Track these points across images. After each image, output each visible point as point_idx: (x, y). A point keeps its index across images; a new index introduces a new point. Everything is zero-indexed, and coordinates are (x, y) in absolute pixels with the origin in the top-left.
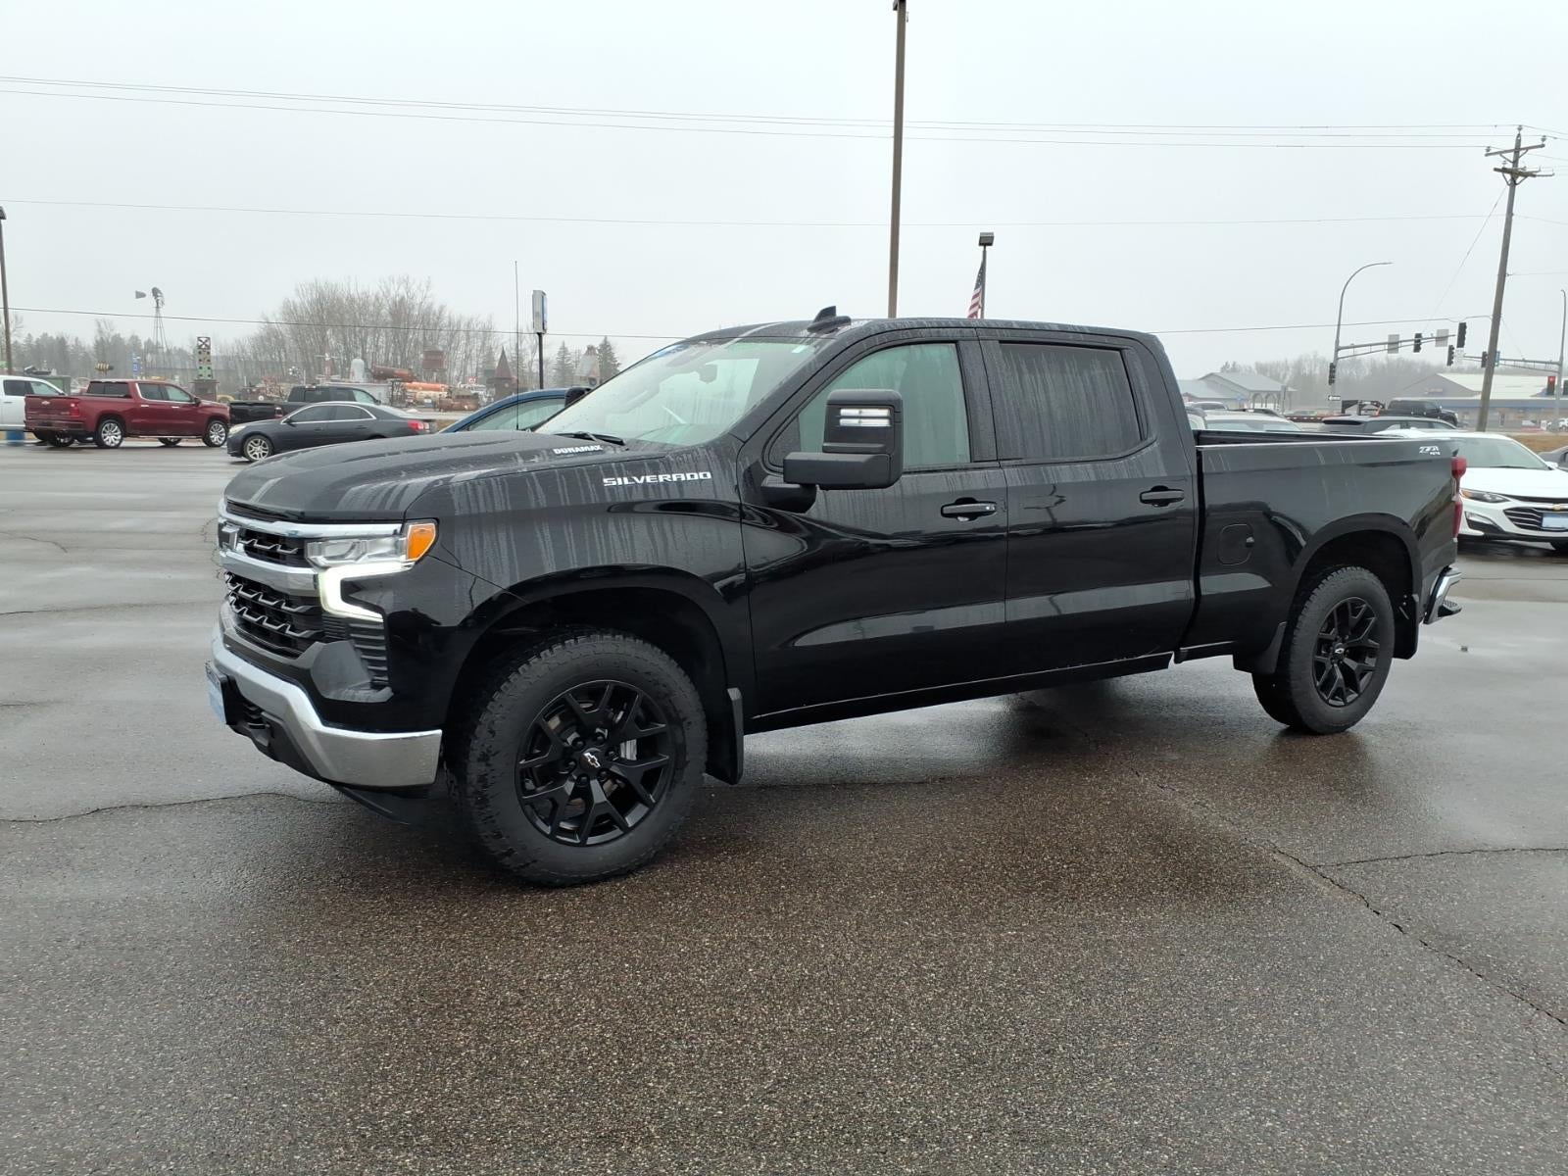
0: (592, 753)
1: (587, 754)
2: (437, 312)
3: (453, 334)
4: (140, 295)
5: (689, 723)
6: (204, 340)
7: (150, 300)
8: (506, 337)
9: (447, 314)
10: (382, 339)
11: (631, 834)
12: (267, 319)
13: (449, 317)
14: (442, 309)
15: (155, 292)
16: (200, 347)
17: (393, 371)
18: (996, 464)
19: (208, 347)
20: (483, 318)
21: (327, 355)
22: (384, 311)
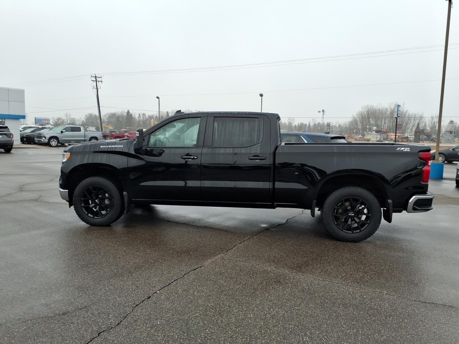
0: (97, 200)
1: (96, 200)
2: (405, 112)
3: (409, 118)
4: (319, 112)
5: (114, 198)
6: (329, 123)
7: (322, 112)
8: (427, 119)
9: (408, 113)
10: (387, 121)
11: (103, 218)
12: (354, 117)
13: (409, 114)
14: (406, 112)
15: (323, 111)
16: (328, 125)
17: (381, 130)
18: (202, 147)
19: (330, 125)
20: (420, 113)
21: (368, 126)
22: (388, 113)
